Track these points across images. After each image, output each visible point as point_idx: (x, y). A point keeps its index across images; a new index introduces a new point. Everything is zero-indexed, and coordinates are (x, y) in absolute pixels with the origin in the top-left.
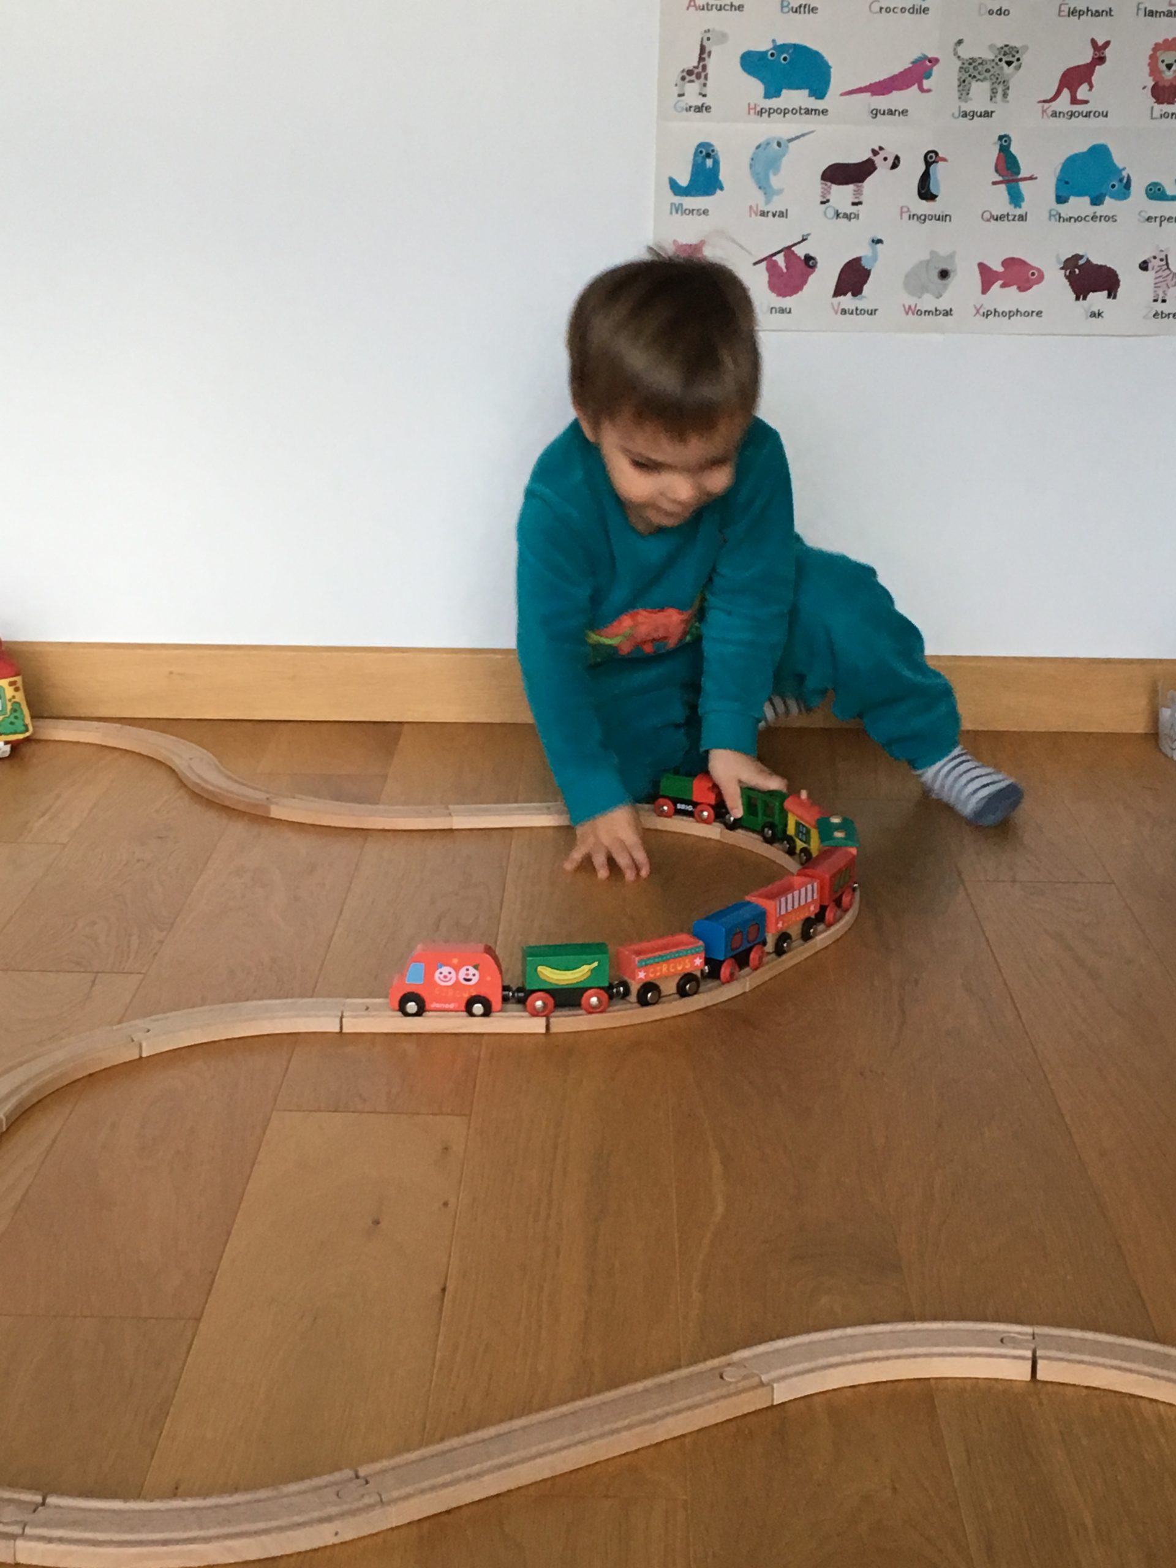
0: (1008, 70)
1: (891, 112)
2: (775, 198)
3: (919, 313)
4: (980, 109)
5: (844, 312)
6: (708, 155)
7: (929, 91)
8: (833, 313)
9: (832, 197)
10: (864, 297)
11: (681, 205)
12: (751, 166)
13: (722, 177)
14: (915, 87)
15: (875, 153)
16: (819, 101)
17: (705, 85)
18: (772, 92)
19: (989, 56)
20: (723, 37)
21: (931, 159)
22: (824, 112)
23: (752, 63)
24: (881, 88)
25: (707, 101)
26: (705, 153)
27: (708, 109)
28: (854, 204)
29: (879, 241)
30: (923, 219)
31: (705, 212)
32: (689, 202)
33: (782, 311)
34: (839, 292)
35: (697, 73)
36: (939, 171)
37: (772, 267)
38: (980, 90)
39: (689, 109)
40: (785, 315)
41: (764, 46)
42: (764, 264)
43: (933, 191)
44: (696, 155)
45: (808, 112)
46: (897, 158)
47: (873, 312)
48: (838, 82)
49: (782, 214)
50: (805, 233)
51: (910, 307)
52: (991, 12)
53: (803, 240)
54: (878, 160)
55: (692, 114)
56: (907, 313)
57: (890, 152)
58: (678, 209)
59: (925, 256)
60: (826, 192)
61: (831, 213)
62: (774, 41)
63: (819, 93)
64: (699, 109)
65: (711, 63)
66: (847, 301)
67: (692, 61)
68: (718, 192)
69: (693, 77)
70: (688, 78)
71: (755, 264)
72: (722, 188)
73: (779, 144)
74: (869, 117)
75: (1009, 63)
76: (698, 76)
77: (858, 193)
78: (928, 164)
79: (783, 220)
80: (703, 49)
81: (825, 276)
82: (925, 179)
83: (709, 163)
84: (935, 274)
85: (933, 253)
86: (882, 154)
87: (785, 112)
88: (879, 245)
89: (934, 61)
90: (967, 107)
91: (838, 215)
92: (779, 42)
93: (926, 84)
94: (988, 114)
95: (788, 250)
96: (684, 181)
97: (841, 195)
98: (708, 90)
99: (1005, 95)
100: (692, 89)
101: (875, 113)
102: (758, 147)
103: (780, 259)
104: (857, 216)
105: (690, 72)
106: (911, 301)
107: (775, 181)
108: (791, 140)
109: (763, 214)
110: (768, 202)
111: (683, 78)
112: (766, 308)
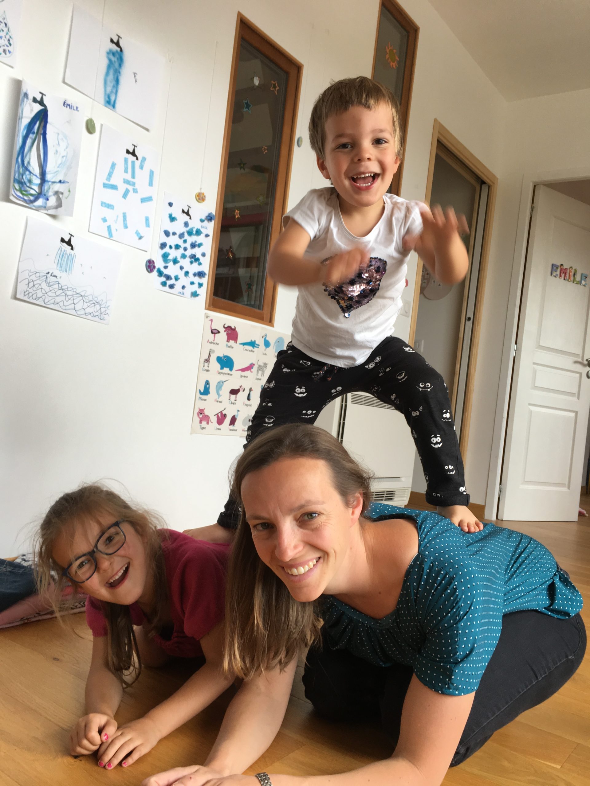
0: (265, 369)
1: (244, 377)
2: (220, 398)
4: (259, 378)
5: (231, 430)
6: (208, 384)
7: (252, 372)
8: (228, 430)
9: (231, 398)
12: (216, 388)
13: (210, 390)
14: (250, 371)
15: (240, 387)
16: (231, 372)
17: (209, 364)
18: (222, 368)
19: (262, 365)
20: (214, 351)
21: (251, 390)
22: (232, 375)
23: (219, 359)
24: (243, 370)
25: (209, 369)
26: (207, 383)
27: (209, 371)
28: (235, 400)
29: (238, 411)
30: (247, 405)
31: (206, 400)
32: (203, 397)
33: (219, 429)
34: (230, 424)
35: (207, 361)
36: (252, 392)
37: (218, 416)
38: (260, 372)
39: (205, 370)
40: (220, 431)
41: (221, 355)
42: (216, 416)
43: (250, 398)
44: (205, 383)
45: (229, 374)
46: (244, 389)
47: (236, 430)
48: (236, 367)
49: (221, 402)
50: (225, 407)
52: (264, 354)
53: (225, 409)
54: (241, 389)
55: (205, 372)
56: (243, 431)
57: (243, 387)
58: (200, 398)
59: (247, 416)
60: (230, 397)
61: (230, 402)
62: (224, 354)
63: (231, 369)
64: (208, 371)
65: (211, 358)
66: (231, 427)
67: (207, 357)
68: (209, 394)
69: (207, 362)
70: (206, 362)
71: (215, 415)
72: (210, 393)
73: (222, 382)
74: (240, 377)
75: (265, 367)
76: (208, 361)
77: (236, 397)
78: (250, 391)
79: (221, 403)
80: (209, 354)
81: (228, 420)
82: (249, 395)
83: (208, 386)
84: (248, 420)
85: (248, 415)
86: (242, 387)
87: (224, 374)
88: (239, 412)
89: (254, 365)
90: (258, 378)
91: (232, 403)
92: (225, 355)
93: (252, 370)
94: (260, 379)
95: (221, 412)
96: (202, 391)
97: (233, 396)
98: (210, 366)
99: (264, 375)
100: (206, 364)
101: (242, 376)
102: (218, 383)
103: (220, 414)
104: (235, 404)
105: (206, 360)
106: (243, 428)
107: (221, 392)
108: (225, 381)
109: (217, 401)
110: (219, 398)
111: (205, 362)
112: (216, 428)
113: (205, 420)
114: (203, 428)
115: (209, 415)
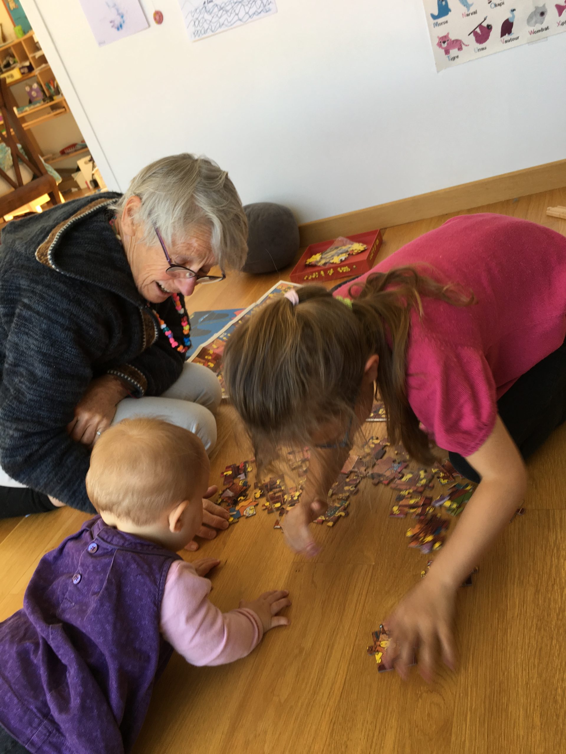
2: (471, 7)
3: (535, 32)
6: (443, 1)
8: (501, 43)
10: (513, 34)
11: (437, 23)
13: (450, 6)
31: (447, 22)
33: (483, 49)
34: (503, 34)
37: (476, 34)
40: (484, 50)
42: (472, 34)
44: (438, 2)
47: (518, 38)
49: (475, 13)
51: (531, 31)
53: (485, 19)
56: (531, 34)
58: (436, 24)
61: (493, 6)
68: (450, 13)
71: (469, 35)
72: (450, 10)
79: (476, 15)
81: (496, 31)
83: (444, 3)
84: (538, 15)
88: (515, 11)
91: (496, 5)
95: (480, 26)
96: (436, 13)
103: (478, 30)
104: (503, 3)
106: (531, 29)
107: (469, 1)
109: (468, 15)
110: (468, 10)
112: (476, 50)
113: (454, 47)
114: (454, 59)
115: (459, 38)
